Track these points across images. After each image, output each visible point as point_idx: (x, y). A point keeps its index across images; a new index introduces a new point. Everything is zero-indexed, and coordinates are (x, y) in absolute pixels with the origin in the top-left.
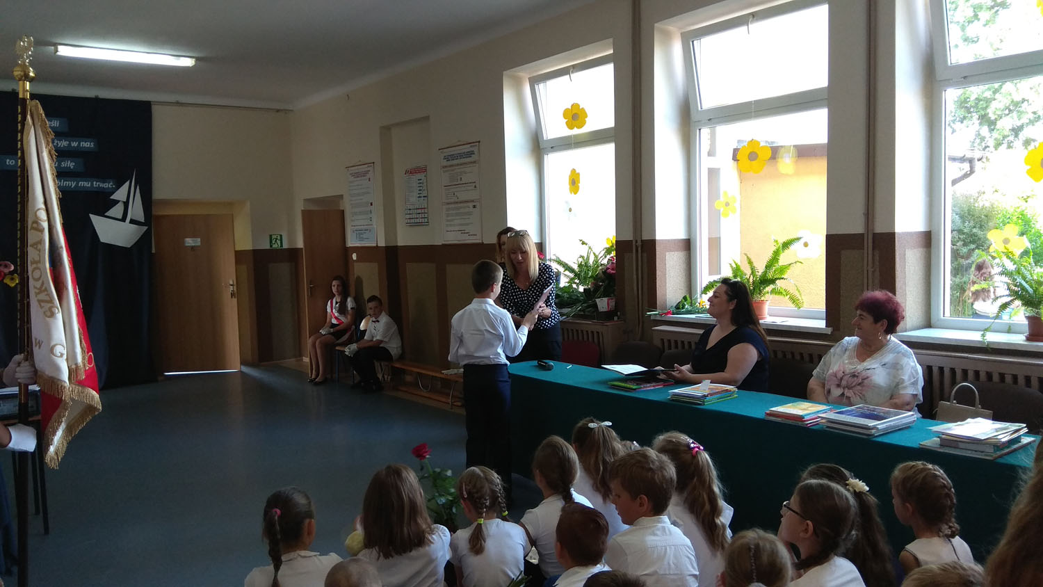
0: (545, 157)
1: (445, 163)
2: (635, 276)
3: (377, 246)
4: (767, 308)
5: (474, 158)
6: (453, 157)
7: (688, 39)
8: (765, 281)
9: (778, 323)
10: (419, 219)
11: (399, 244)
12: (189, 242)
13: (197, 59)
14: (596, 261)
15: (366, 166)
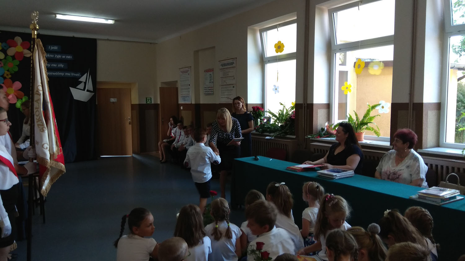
0: (266, 65)
1: (221, 67)
2: (303, 120)
3: (191, 103)
4: (363, 135)
5: (234, 65)
6: (224, 65)
7: (332, 12)
8: (363, 124)
9: (368, 143)
10: (210, 92)
11: (201, 103)
12: (112, 100)
13: (116, 21)
14: (287, 112)
15: (187, 68)
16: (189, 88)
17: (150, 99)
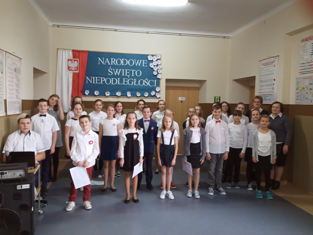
15: (273, 58)
16: (274, 84)
17: (219, 98)
